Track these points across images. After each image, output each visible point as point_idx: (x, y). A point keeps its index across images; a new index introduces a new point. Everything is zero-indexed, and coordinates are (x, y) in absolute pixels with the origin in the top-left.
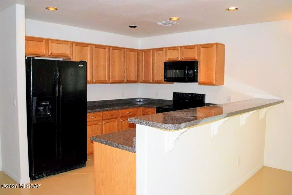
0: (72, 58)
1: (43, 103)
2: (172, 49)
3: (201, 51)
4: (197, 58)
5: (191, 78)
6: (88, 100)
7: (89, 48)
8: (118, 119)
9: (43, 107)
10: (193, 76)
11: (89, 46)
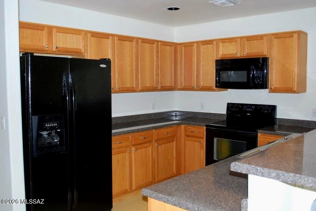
0: (86, 54)
1: (48, 125)
2: (226, 41)
3: (274, 43)
4: (266, 54)
5: (259, 82)
6: (114, 115)
7: (110, 41)
8: (152, 143)
9: (47, 131)
10: (261, 79)
11: (110, 37)
